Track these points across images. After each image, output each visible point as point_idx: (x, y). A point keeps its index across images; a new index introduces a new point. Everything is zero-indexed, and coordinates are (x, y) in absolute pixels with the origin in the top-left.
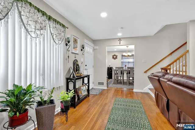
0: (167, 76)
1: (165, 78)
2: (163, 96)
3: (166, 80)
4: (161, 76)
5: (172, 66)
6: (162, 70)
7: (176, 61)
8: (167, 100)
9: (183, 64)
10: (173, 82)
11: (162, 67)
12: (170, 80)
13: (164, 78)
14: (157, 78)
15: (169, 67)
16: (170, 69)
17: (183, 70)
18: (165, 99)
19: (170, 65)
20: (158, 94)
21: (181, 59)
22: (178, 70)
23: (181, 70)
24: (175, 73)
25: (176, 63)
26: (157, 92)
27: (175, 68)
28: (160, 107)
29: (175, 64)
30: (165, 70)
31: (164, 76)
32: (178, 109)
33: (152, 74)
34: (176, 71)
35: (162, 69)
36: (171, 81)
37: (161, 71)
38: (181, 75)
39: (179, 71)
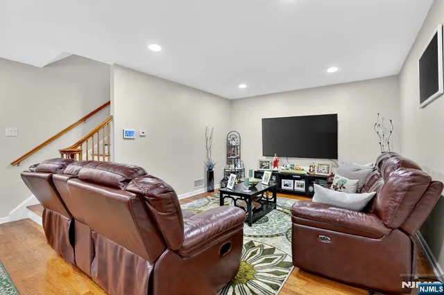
0: (69, 168)
1: (65, 172)
2: (62, 216)
3: (65, 178)
4: (56, 169)
5: (84, 144)
6: (62, 154)
7: (92, 135)
8: (70, 222)
9: (104, 141)
10: (79, 179)
11: (63, 148)
12: (74, 176)
13: (63, 174)
14: (47, 175)
15: (79, 148)
16: (80, 152)
17: (104, 152)
18: (66, 220)
19: (80, 143)
20: (50, 214)
21: (101, 131)
22: (96, 152)
23: (101, 152)
24: (91, 160)
25: (93, 139)
26: (48, 211)
27: (91, 150)
28: (56, 243)
29: (90, 140)
30: (71, 154)
31: (63, 167)
32: (92, 230)
33: (36, 166)
34: (93, 155)
35: (63, 152)
36: (77, 177)
37: (59, 156)
38: (96, 162)
39: (98, 155)
